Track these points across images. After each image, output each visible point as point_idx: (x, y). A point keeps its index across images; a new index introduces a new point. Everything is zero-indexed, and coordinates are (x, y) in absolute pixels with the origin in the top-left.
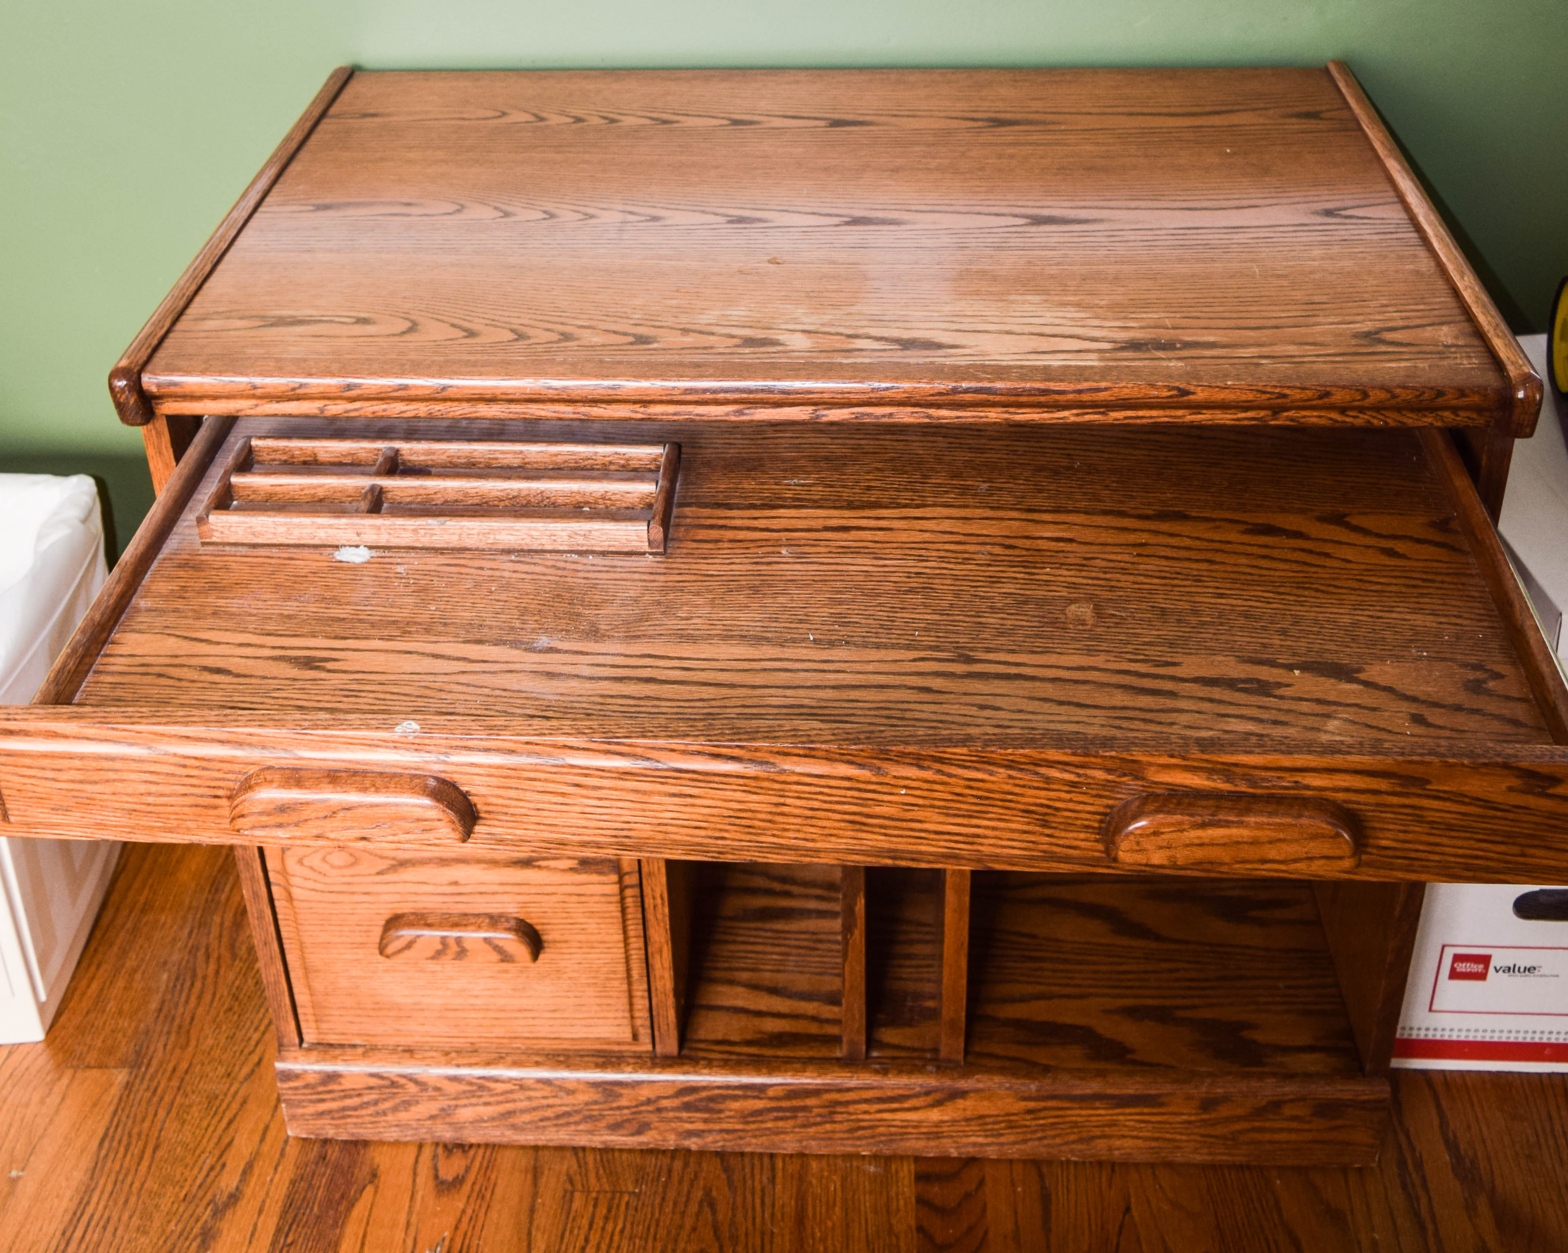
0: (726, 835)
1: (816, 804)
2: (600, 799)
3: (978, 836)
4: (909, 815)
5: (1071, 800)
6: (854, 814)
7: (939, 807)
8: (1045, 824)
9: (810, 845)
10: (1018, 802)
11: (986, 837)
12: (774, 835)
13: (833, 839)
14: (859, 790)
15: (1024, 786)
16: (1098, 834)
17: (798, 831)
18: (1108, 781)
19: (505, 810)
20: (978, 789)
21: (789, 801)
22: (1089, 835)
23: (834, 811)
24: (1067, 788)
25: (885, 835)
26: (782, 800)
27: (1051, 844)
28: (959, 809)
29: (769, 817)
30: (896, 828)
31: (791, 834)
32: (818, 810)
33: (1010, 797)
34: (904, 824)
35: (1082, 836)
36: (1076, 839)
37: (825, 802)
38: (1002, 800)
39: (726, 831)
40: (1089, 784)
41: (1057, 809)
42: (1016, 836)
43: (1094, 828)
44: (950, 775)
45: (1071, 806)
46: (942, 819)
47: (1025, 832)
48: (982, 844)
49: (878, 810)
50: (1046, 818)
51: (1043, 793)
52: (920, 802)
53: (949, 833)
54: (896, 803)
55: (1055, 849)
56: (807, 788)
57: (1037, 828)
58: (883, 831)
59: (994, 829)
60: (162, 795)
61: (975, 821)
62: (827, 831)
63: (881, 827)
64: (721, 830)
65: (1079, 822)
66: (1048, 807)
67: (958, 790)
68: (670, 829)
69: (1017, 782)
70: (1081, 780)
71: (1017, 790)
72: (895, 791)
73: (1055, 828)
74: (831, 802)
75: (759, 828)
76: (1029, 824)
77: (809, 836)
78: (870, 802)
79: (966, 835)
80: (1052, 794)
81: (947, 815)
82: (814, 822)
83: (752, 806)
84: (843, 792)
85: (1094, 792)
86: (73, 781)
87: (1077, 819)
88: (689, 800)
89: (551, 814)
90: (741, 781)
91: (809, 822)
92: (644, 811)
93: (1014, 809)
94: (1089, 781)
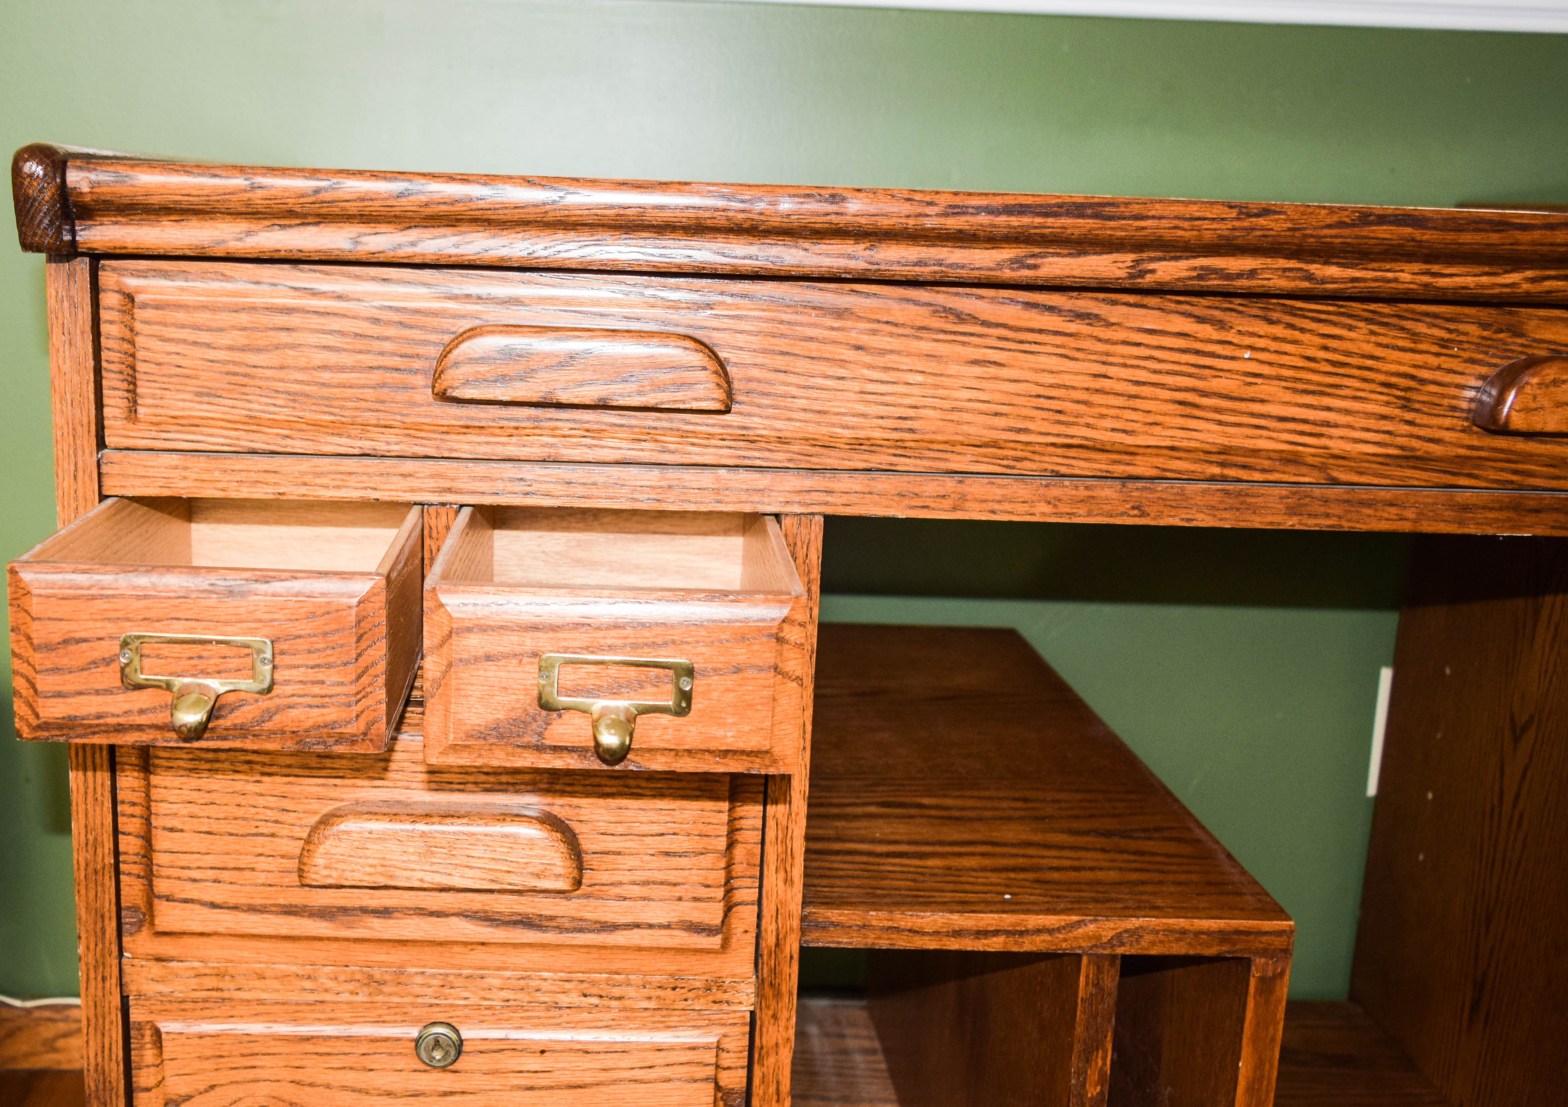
0: (1030, 425)
1: (1143, 376)
2: (886, 369)
3: (1327, 424)
4: (1250, 392)
5: (1439, 368)
6: (1187, 390)
7: (1286, 379)
8: (1407, 405)
9: (1129, 440)
10: (1378, 371)
11: (1336, 426)
12: (1088, 425)
13: (1157, 430)
14: (1197, 352)
15: (1387, 346)
16: (1466, 419)
17: (1117, 417)
18: (1484, 338)
19: (767, 388)
20: (1335, 350)
21: (1112, 371)
22: (1455, 421)
23: (1162, 386)
24: (1435, 349)
25: (1220, 423)
26: (1103, 369)
27: (1411, 436)
28: (1308, 382)
29: (1084, 396)
30: (1234, 412)
31: (1108, 423)
32: (1144, 384)
33: (1369, 363)
34: (1243, 406)
35: (1447, 422)
36: (1440, 428)
37: (1155, 372)
38: (1360, 368)
39: (1032, 419)
40: (1461, 342)
41: (1423, 381)
42: (1372, 423)
43: (1462, 410)
44: (1302, 330)
45: (1439, 376)
46: (1288, 396)
47: (1384, 417)
48: (1330, 437)
49: (1216, 384)
50: (1408, 395)
51: (1408, 357)
52: (1266, 370)
53: (1293, 420)
54: (1237, 372)
55: (1415, 443)
56: (1136, 351)
57: (1397, 412)
58: (1218, 417)
59: (1347, 412)
60: (342, 369)
61: (1327, 401)
62: (1151, 418)
63: (1217, 410)
64: (1026, 418)
65: (1446, 402)
66: (1413, 377)
67: (1311, 352)
68: (966, 417)
69: (1380, 339)
70: (1453, 336)
71: (1379, 352)
72: (1237, 353)
73: (1417, 411)
74: (1159, 372)
75: (1071, 414)
76: (1388, 403)
77: (1129, 426)
78: (1207, 372)
79: (1314, 423)
80: (1419, 358)
81: (1295, 391)
82: (1137, 403)
83: (1067, 379)
84: (1176, 356)
85: (1466, 355)
86: (231, 348)
87: (1443, 396)
88: (993, 371)
89: (824, 394)
90: (1059, 340)
91: (1132, 403)
92: (936, 386)
93: (1372, 381)
94: (1462, 338)
